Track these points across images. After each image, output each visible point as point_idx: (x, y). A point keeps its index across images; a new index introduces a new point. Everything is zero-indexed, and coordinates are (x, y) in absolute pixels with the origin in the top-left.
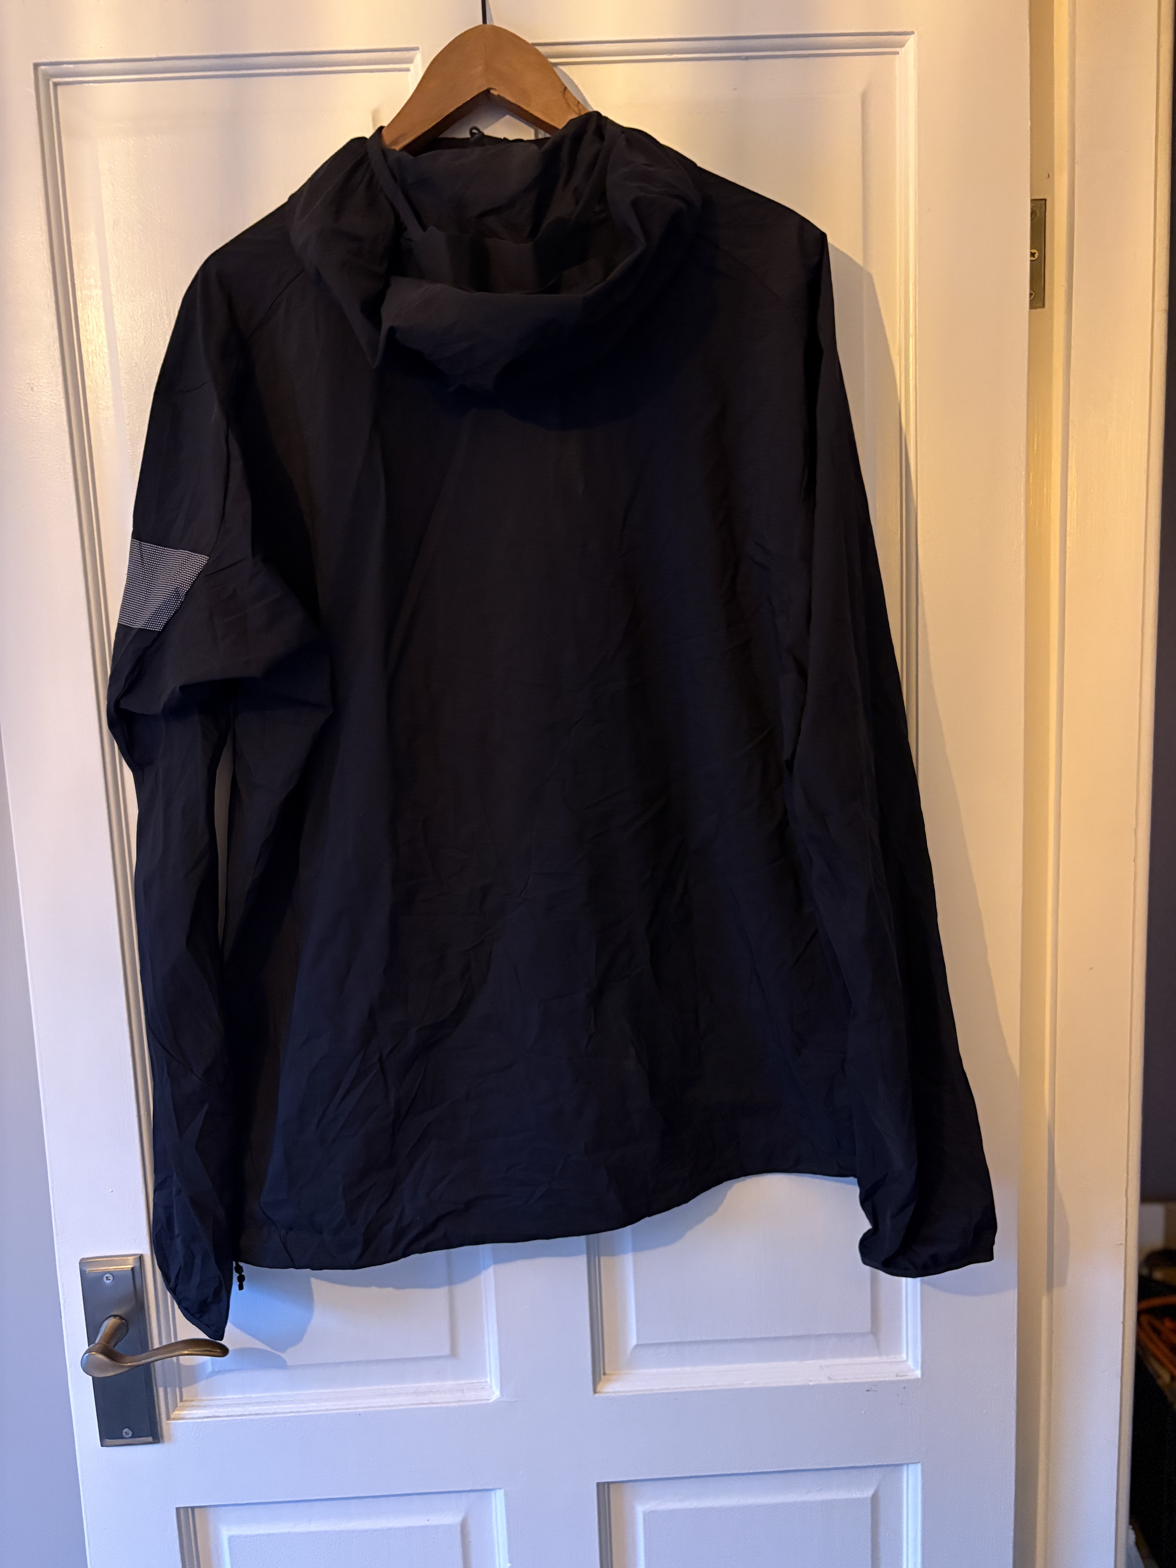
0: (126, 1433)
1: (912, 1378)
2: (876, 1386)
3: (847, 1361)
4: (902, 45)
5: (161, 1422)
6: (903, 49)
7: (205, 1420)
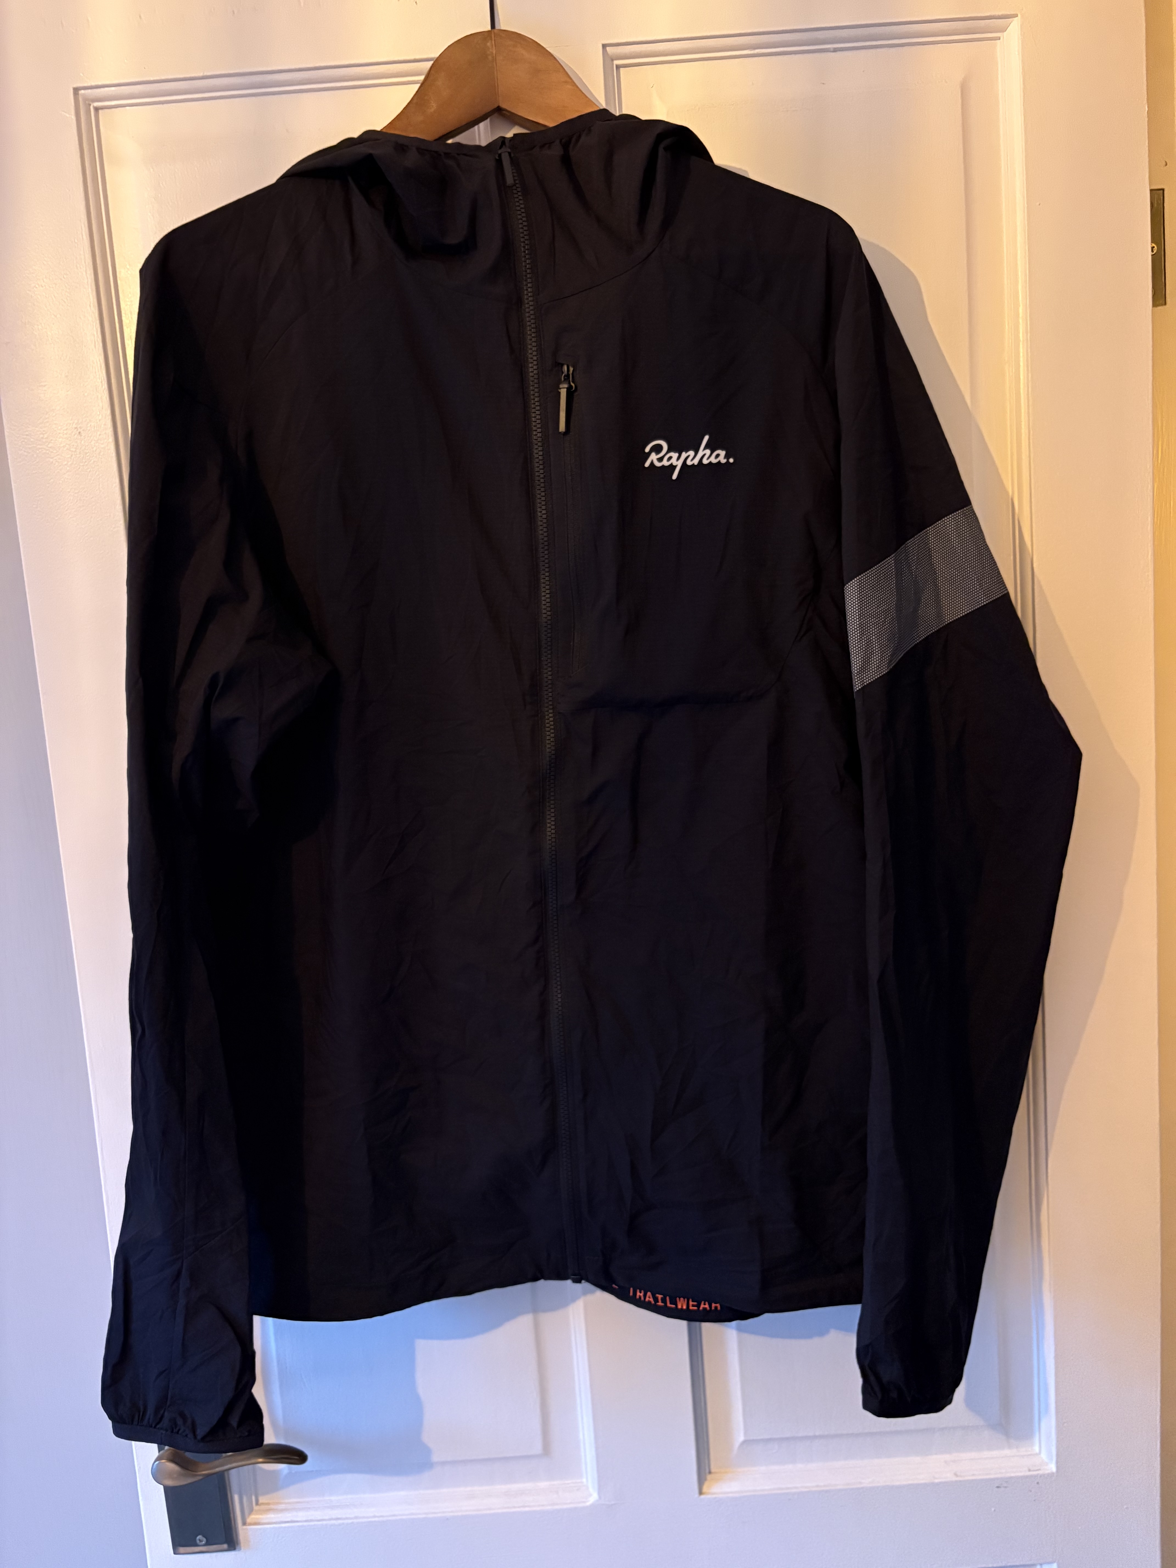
0: (200, 1540)
1: (1047, 1472)
2: (1007, 1482)
3: (973, 1455)
4: (1003, 30)
5: (236, 1529)
6: (1005, 33)
7: (283, 1525)
